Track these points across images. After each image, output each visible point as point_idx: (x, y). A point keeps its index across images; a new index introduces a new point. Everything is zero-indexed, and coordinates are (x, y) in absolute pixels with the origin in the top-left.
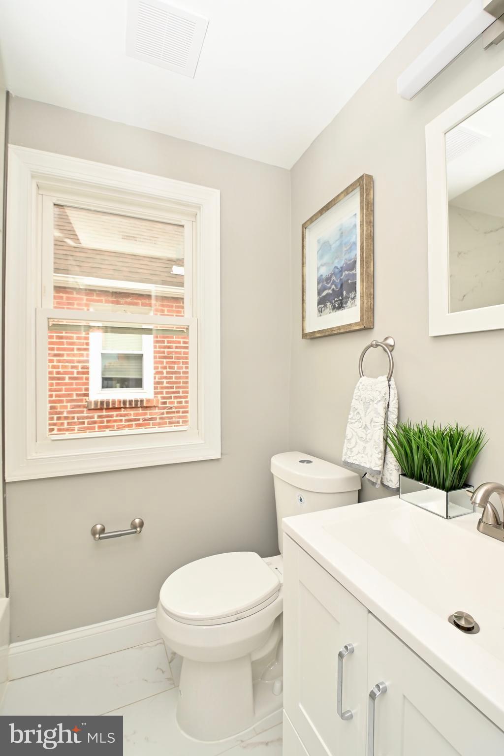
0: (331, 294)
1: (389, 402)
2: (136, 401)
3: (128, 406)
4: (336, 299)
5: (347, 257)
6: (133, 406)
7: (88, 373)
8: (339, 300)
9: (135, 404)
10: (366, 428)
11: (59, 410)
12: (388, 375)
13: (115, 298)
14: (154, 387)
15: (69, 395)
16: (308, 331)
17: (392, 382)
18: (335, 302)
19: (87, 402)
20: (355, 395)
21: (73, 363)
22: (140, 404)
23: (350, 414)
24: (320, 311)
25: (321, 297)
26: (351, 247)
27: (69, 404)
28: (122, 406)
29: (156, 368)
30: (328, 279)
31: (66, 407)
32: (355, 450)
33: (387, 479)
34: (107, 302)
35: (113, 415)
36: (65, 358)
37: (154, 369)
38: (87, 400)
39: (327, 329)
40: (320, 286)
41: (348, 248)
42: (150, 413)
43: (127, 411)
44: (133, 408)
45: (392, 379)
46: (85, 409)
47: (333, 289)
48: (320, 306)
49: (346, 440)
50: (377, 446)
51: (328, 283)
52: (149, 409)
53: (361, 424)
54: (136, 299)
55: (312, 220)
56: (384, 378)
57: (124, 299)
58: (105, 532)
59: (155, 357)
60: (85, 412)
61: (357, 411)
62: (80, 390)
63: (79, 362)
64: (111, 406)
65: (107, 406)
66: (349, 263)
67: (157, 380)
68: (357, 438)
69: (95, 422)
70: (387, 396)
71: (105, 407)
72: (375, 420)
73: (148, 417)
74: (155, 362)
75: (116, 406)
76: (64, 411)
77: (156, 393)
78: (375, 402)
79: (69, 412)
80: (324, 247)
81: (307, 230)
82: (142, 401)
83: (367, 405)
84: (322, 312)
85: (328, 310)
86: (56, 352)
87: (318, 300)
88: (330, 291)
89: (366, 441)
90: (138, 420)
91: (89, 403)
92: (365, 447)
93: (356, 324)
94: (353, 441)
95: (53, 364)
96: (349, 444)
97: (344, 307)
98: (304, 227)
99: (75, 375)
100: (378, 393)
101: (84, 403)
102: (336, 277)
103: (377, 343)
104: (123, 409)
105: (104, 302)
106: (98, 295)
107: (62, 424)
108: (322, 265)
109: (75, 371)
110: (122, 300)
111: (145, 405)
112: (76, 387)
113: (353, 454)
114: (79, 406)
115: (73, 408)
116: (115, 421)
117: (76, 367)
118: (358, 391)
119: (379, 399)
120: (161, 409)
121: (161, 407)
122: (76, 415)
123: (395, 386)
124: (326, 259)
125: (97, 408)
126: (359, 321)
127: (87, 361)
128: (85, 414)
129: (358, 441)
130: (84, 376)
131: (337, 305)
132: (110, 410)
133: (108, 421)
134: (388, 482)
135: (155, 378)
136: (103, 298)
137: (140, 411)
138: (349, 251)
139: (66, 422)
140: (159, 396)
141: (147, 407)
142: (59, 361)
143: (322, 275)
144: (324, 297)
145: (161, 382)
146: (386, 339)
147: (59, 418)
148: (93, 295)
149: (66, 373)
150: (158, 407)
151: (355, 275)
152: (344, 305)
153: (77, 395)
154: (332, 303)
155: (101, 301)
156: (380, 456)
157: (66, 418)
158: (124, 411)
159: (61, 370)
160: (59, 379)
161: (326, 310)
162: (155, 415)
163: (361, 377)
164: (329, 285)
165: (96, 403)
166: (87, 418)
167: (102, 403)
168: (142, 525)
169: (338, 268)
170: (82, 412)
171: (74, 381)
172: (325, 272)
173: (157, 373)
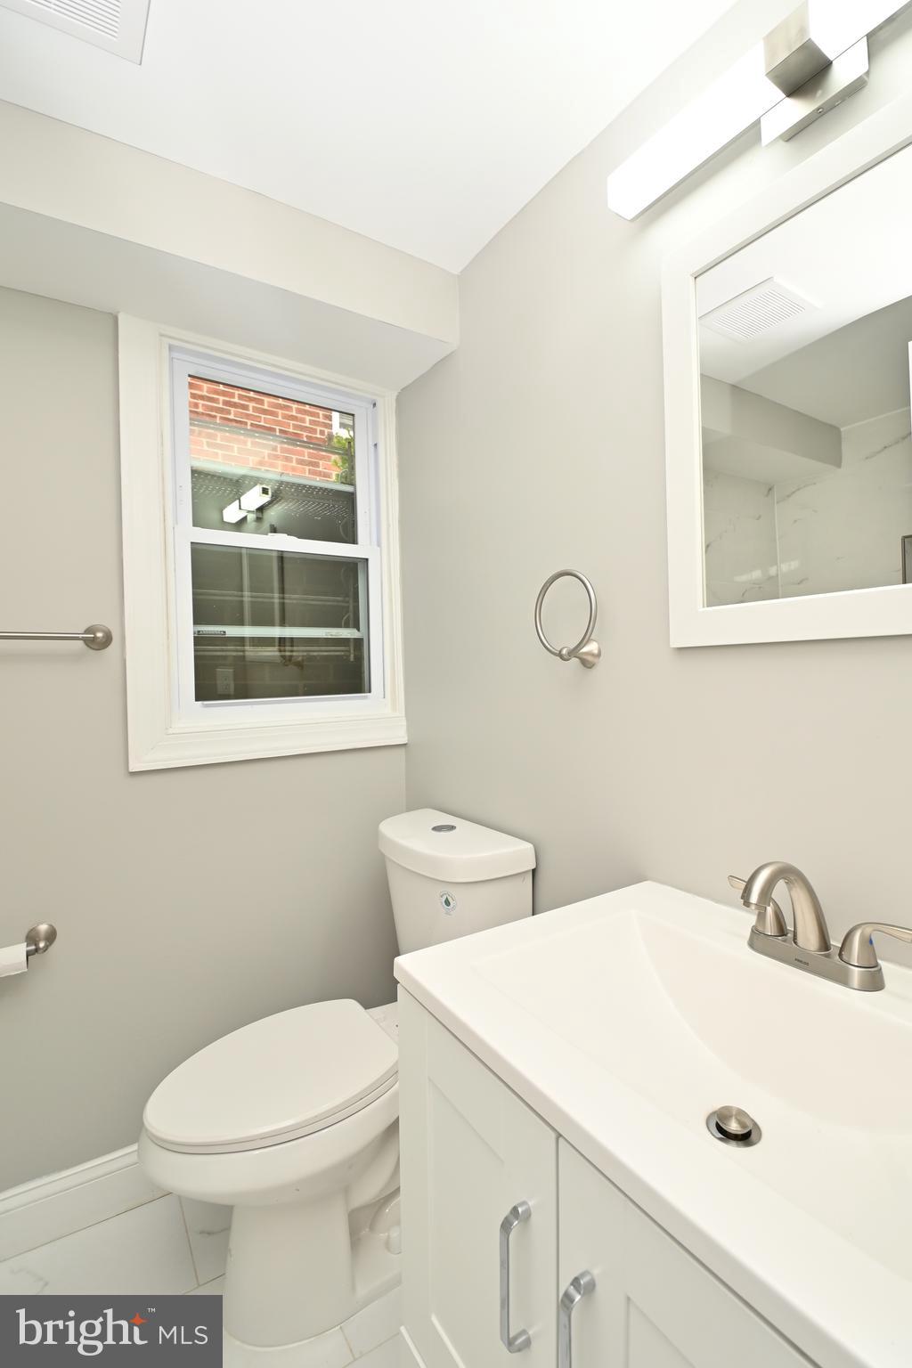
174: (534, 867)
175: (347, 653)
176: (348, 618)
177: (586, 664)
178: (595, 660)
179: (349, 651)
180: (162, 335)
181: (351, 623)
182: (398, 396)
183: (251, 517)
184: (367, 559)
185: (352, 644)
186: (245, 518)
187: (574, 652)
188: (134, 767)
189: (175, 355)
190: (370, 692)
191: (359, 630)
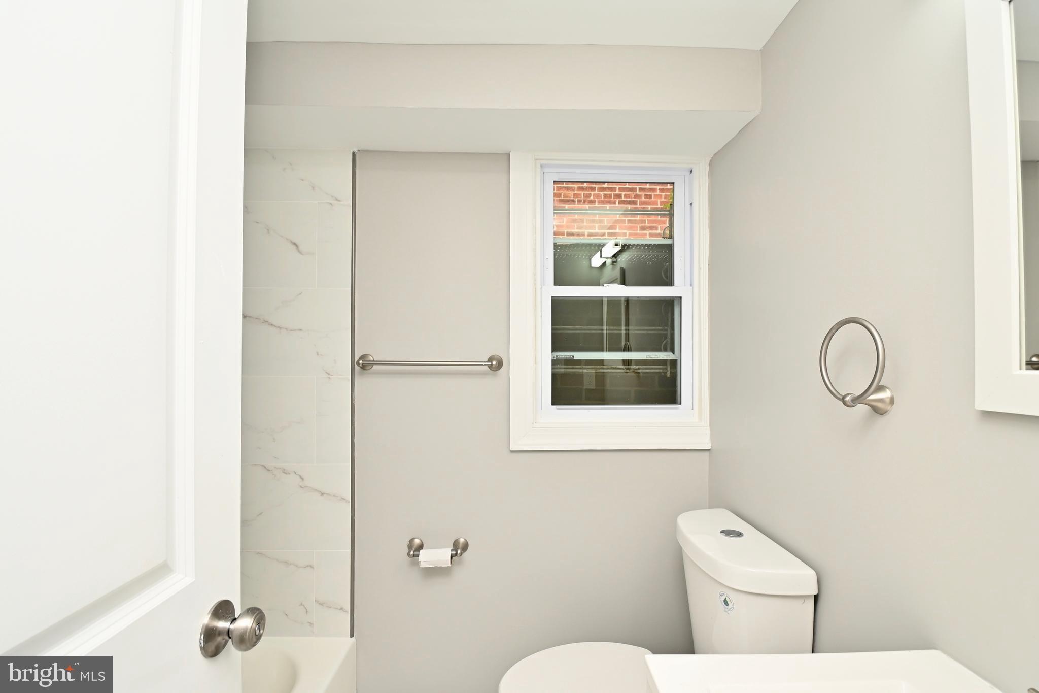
174: (816, 593)
175: (665, 371)
176: (666, 343)
177: (877, 411)
178: (889, 407)
179: (667, 369)
180: (536, 160)
181: (668, 349)
182: (711, 160)
183: (609, 262)
184: (681, 298)
185: (668, 364)
186: (605, 263)
187: (858, 399)
188: (513, 448)
189: (546, 170)
190: (680, 404)
191: (674, 354)
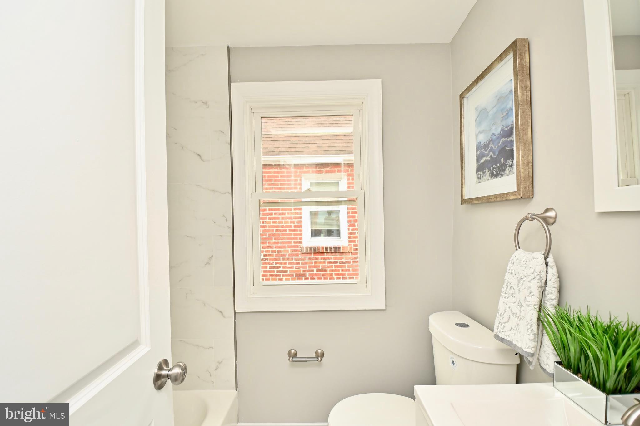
0: (489, 161)
1: (546, 281)
2: (335, 248)
3: (329, 251)
4: (494, 166)
5: (504, 123)
6: (333, 251)
7: (301, 226)
8: (497, 167)
9: (334, 250)
10: (520, 304)
11: (283, 253)
12: (546, 251)
13: (318, 169)
14: (348, 236)
15: (290, 243)
16: (467, 197)
17: (550, 260)
18: (493, 169)
19: (301, 248)
20: (508, 268)
21: (292, 219)
22: (338, 250)
23: (503, 288)
24: (479, 178)
25: (479, 163)
26: (507, 114)
27: (289, 249)
28: (325, 251)
29: (349, 221)
30: (486, 146)
31: (288, 251)
32: (508, 326)
33: (544, 362)
34: (313, 172)
35: (318, 258)
36: (287, 216)
37: (348, 222)
38: (301, 247)
39: (485, 197)
40: (478, 153)
41: (505, 114)
42: (345, 257)
43: (328, 255)
44: (333, 253)
45: (551, 256)
46: (300, 253)
47: (491, 156)
48: (479, 173)
49: (498, 314)
50: (528, 327)
51: (486, 150)
52: (344, 254)
53: (515, 299)
54: (333, 168)
55: (468, 89)
56: (540, 255)
57: (325, 168)
58: (297, 357)
59: (348, 213)
60: (300, 255)
61: (511, 285)
62: (296, 238)
63: (295, 218)
64: (317, 251)
65: (314, 251)
66: (506, 129)
67: (350, 231)
68: (511, 313)
69: (306, 263)
70: (544, 274)
71: (313, 252)
72: (529, 299)
73: (344, 260)
74: (349, 217)
75: (321, 252)
76: (286, 254)
77: (350, 242)
78: (529, 279)
79: (289, 255)
80: (482, 113)
81: (465, 99)
82: (339, 248)
83: (521, 282)
84: (480, 179)
85: (486, 177)
86: (280, 212)
87: (477, 166)
88: (488, 158)
89: (519, 318)
90: (337, 262)
91: (302, 248)
92: (518, 324)
93: (513, 193)
94: (506, 316)
95: (279, 220)
96: (501, 318)
97: (502, 175)
98: (462, 96)
99: (293, 228)
100: (531, 271)
101: (299, 249)
102: (493, 144)
103: (534, 216)
104: (325, 254)
105: (311, 173)
106: (307, 168)
107: (285, 263)
108: (480, 132)
109: (293, 225)
110: (323, 170)
111: (341, 251)
112: (294, 236)
113: (505, 330)
114: (296, 251)
115: (292, 252)
116: (320, 263)
117: (293, 222)
118: (512, 265)
119: (533, 277)
120: (354, 255)
121: (354, 253)
122: (294, 257)
123: (554, 264)
124: (484, 126)
125: (307, 253)
126: (516, 190)
127: (301, 218)
128: (300, 257)
129: (511, 316)
130: (299, 228)
131: (495, 173)
132: (316, 254)
133: (315, 263)
134: (545, 365)
135: (349, 229)
136: (310, 170)
137: (338, 255)
138: (506, 117)
139: (287, 262)
140: (352, 244)
141: (343, 253)
142: (283, 218)
143: (480, 143)
144: (483, 164)
145: (354, 232)
146: (547, 210)
147: (283, 259)
148: (304, 168)
149: (287, 227)
150: (351, 253)
151: (512, 142)
152: (502, 173)
153: (295, 242)
154: (490, 170)
155: (308, 172)
156: (532, 337)
157: (288, 259)
158: (326, 255)
159: (284, 225)
160: (283, 231)
161: (484, 177)
162: (349, 259)
163: (517, 249)
164: (487, 152)
165: (307, 249)
166: (301, 259)
167: (311, 249)
168: (323, 355)
169: (495, 135)
170: (298, 255)
171: (292, 233)
172: (483, 138)
173: (350, 225)
